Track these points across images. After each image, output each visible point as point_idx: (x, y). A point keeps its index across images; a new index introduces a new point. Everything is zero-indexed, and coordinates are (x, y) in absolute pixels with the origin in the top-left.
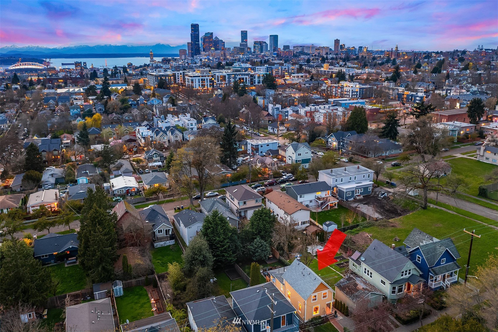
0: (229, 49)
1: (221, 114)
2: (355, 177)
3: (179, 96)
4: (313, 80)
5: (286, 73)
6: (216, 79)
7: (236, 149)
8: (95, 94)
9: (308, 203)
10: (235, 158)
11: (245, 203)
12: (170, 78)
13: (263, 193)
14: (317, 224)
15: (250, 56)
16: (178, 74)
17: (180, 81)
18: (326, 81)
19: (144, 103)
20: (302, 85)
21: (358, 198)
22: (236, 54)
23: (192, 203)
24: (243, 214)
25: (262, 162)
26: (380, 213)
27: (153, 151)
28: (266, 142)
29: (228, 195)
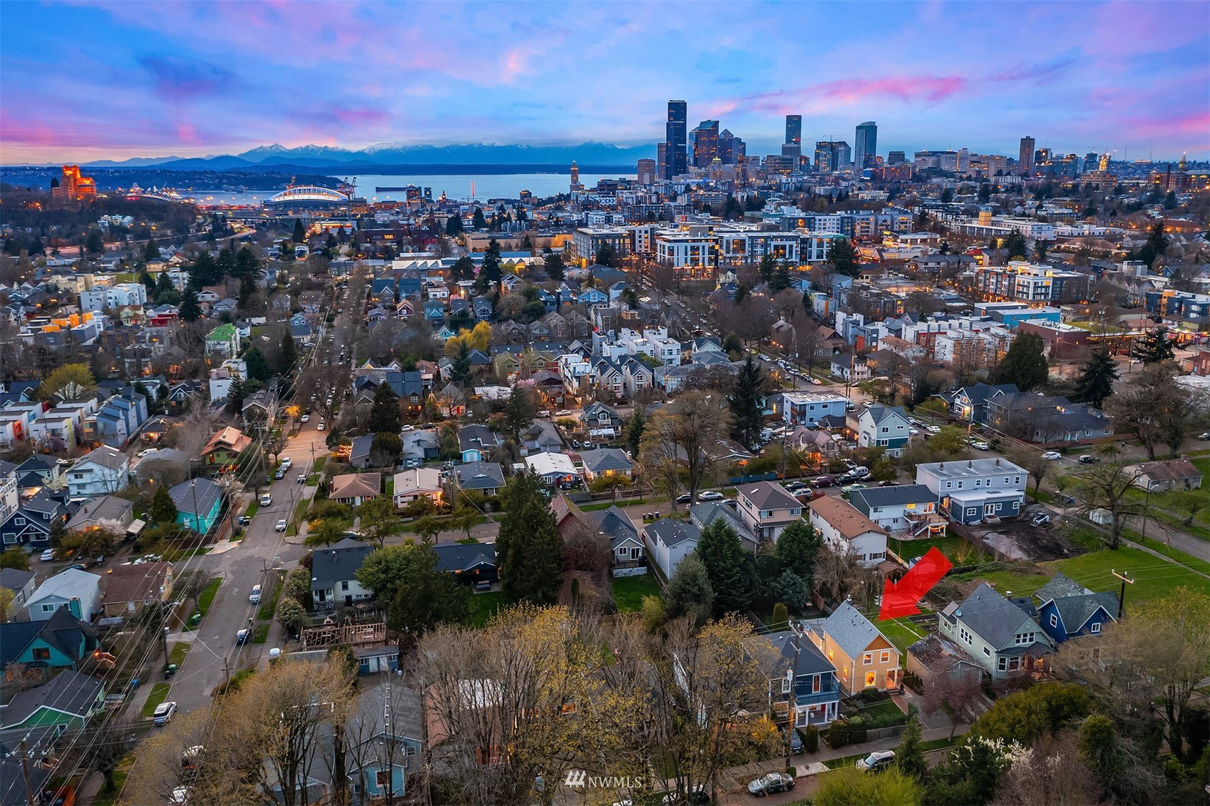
0: (756, 159)
1: (732, 333)
2: (989, 481)
3: (642, 283)
4: (948, 253)
5: (885, 233)
6: (725, 248)
7: (760, 411)
8: (469, 275)
9: (890, 523)
10: (757, 429)
11: (771, 514)
12: (624, 241)
13: (806, 499)
14: (900, 561)
15: (805, 178)
16: (640, 231)
17: (643, 247)
18: (978, 257)
19: (571, 301)
20: (919, 264)
21: (989, 521)
22: (771, 174)
23: (674, 508)
24: (766, 534)
25: (811, 441)
26: (1026, 552)
27: (598, 408)
28: (823, 399)
29: (741, 498)
